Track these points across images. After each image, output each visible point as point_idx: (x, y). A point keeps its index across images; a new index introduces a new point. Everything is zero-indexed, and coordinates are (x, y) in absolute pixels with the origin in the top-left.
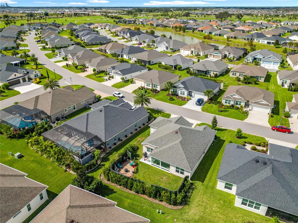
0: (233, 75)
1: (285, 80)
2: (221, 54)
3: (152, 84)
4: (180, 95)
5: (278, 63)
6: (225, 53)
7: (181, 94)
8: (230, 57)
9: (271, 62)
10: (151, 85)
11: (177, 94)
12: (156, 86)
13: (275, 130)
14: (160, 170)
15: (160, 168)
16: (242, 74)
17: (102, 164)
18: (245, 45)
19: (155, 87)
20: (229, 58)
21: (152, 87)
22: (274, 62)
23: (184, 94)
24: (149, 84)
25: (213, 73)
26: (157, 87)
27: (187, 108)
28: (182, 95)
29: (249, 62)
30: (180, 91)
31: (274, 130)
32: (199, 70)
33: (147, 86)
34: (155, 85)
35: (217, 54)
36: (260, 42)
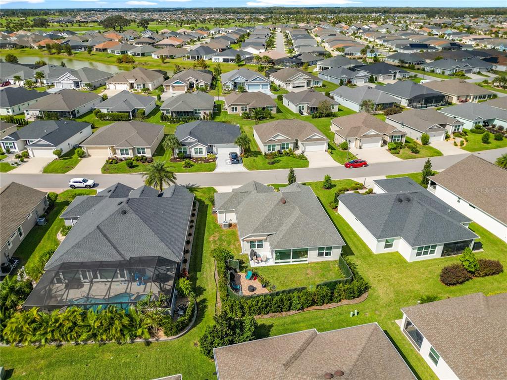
0: (233, 111)
1: (301, 105)
2: (185, 82)
3: (133, 149)
4: (194, 155)
5: (267, 85)
6: (190, 81)
7: (196, 153)
8: (201, 86)
9: (259, 85)
10: (130, 152)
11: (189, 155)
12: (141, 151)
13: (351, 167)
14: (293, 265)
15: (291, 263)
16: (246, 107)
17: (198, 300)
18: (195, 66)
19: (139, 153)
20: (199, 87)
21: (134, 154)
22: (263, 85)
23: (201, 153)
24: (127, 150)
25: (205, 113)
26: (144, 153)
27: (224, 172)
28: (199, 156)
29: (230, 89)
30: (193, 150)
31: (349, 167)
32: (178, 112)
33: (122, 154)
34: (138, 149)
35: (178, 83)
36: (213, 60)
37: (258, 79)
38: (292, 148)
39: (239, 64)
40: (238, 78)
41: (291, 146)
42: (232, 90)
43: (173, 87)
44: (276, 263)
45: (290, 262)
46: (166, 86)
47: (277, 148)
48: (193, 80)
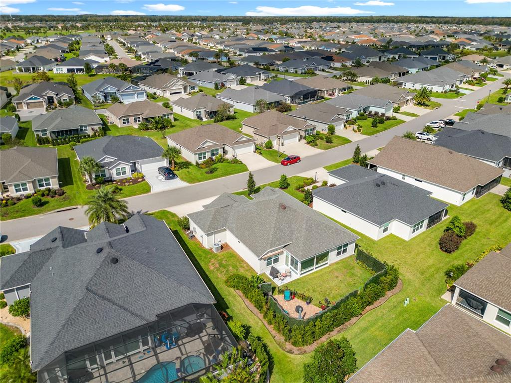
0: (124, 123)
1: (198, 111)
2: (42, 97)
3: (33, 182)
4: (115, 177)
5: (143, 93)
6: (48, 95)
7: (118, 174)
8: (64, 100)
9: (133, 94)
10: (29, 186)
11: (108, 178)
12: (44, 183)
13: (288, 164)
14: (317, 272)
15: (315, 270)
16: (139, 118)
18: (34, 79)
19: (41, 185)
20: (62, 101)
21: (35, 187)
22: (138, 94)
23: (124, 173)
24: (24, 184)
25: (93, 129)
26: (49, 184)
28: (122, 177)
29: (101, 101)
30: (114, 172)
32: (58, 132)
33: (17, 191)
34: (40, 181)
35: (34, 99)
36: (55, 71)
37: (132, 88)
38: (222, 153)
39: (90, 74)
40: (107, 88)
41: (220, 152)
42: (103, 102)
43: (28, 104)
44: (301, 274)
45: (313, 269)
46: (17, 104)
47: (208, 155)
48: (51, 94)
